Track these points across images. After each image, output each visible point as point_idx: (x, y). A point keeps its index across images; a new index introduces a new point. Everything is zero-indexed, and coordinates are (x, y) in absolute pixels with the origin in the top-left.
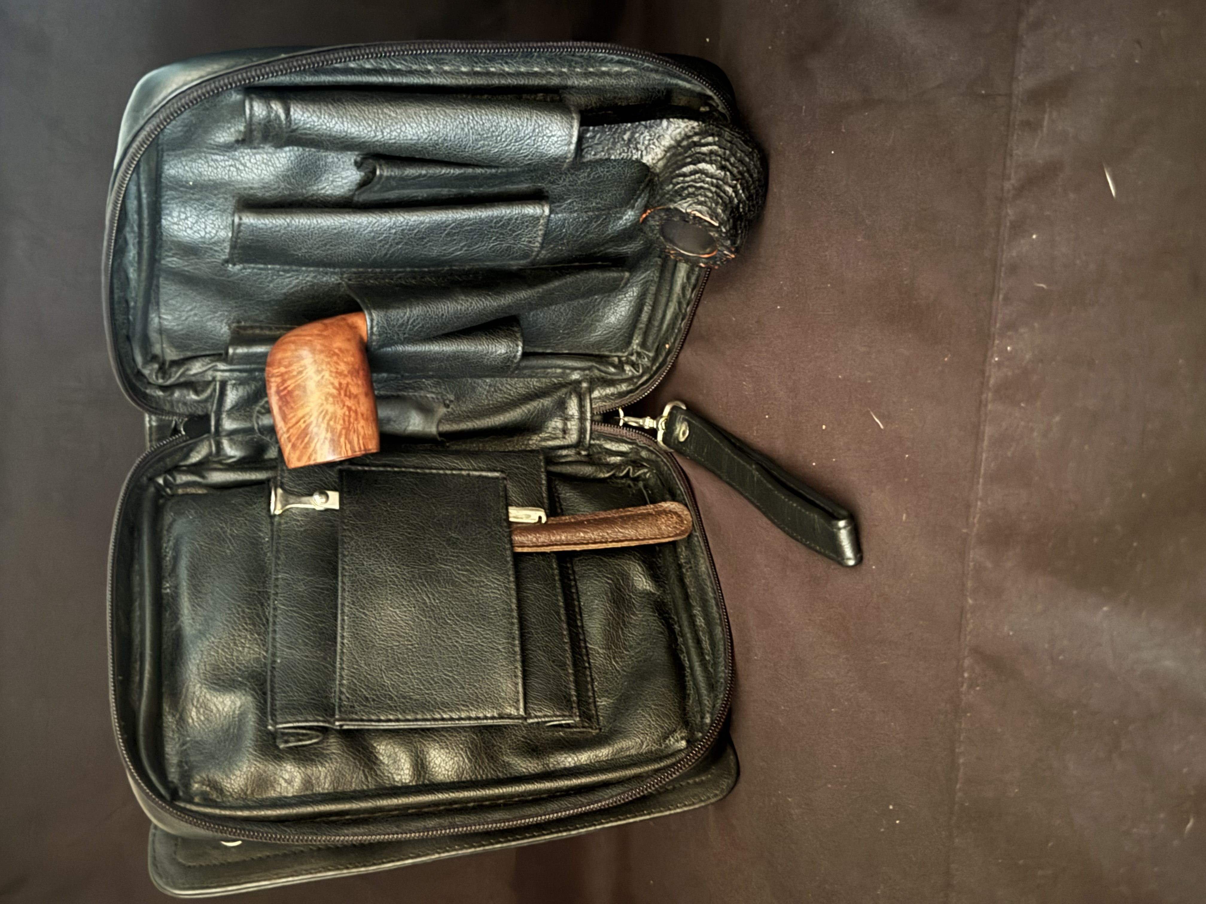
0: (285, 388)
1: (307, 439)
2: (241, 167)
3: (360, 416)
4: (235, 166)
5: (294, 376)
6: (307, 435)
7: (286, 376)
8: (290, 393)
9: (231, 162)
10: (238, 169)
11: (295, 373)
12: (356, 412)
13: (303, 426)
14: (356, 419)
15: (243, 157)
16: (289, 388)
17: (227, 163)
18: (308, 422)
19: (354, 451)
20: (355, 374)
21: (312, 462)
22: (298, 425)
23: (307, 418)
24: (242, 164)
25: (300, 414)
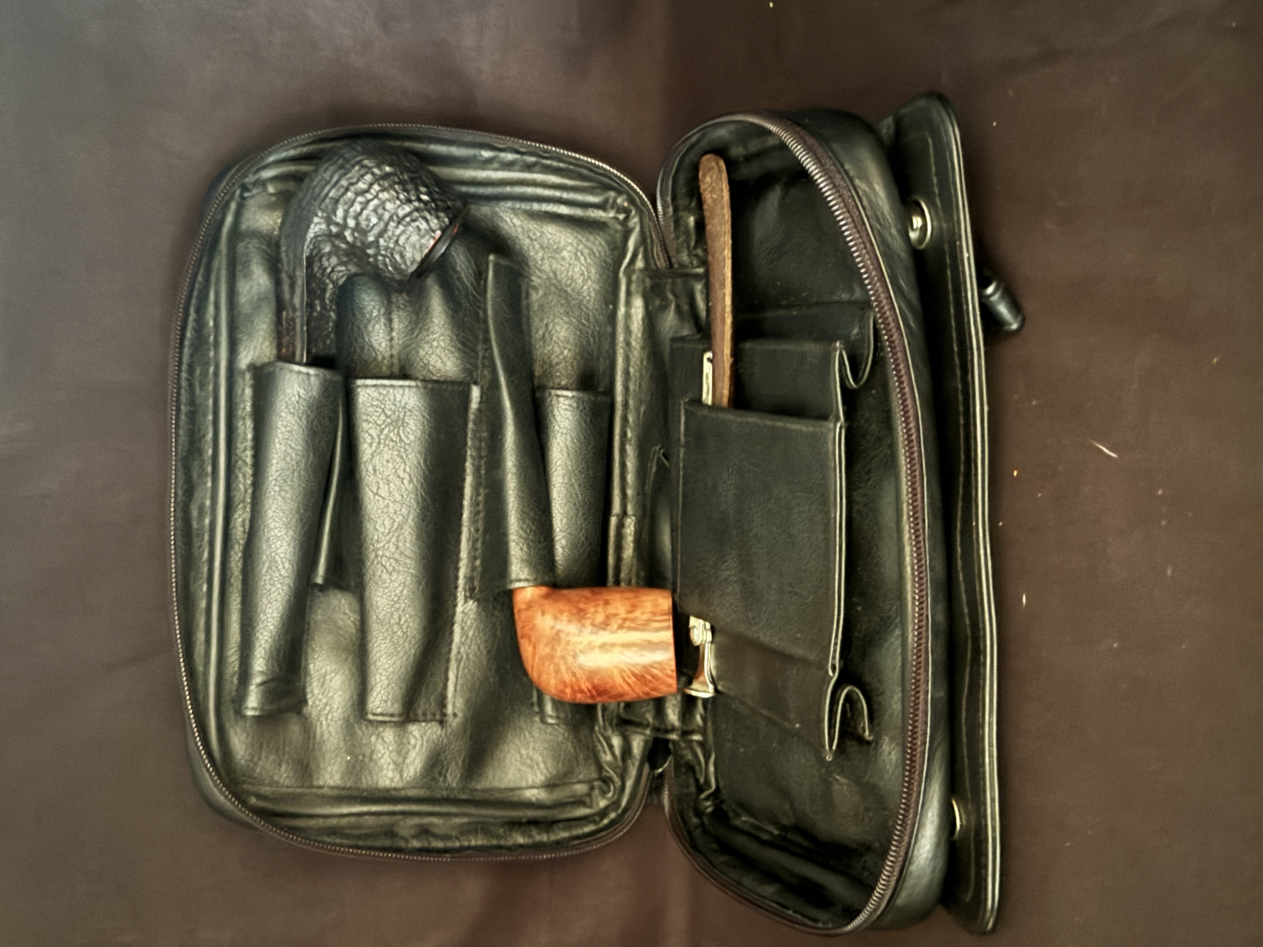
0: (589, 690)
1: (649, 677)
2: (328, 708)
3: (632, 616)
4: (327, 714)
5: (577, 680)
6: (643, 677)
7: (576, 688)
8: (595, 687)
9: (323, 718)
10: (330, 711)
11: (574, 680)
12: (625, 620)
13: (633, 679)
14: (633, 620)
15: (316, 706)
16: (590, 687)
17: (324, 723)
18: (629, 672)
19: (667, 628)
20: (582, 614)
21: (674, 674)
22: (632, 685)
23: (624, 674)
24: (325, 707)
25: (619, 680)
